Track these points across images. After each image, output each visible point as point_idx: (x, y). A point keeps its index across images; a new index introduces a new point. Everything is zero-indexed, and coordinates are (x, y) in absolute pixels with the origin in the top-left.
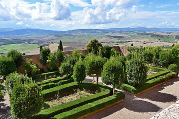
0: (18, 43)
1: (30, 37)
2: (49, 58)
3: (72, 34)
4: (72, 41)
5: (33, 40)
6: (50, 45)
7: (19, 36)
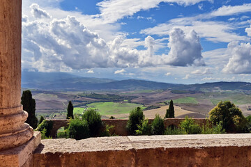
0: (114, 101)
1: (132, 92)
2: (139, 127)
3: (201, 90)
4: (200, 103)
5: (136, 97)
6: (162, 107)
7: (117, 90)
